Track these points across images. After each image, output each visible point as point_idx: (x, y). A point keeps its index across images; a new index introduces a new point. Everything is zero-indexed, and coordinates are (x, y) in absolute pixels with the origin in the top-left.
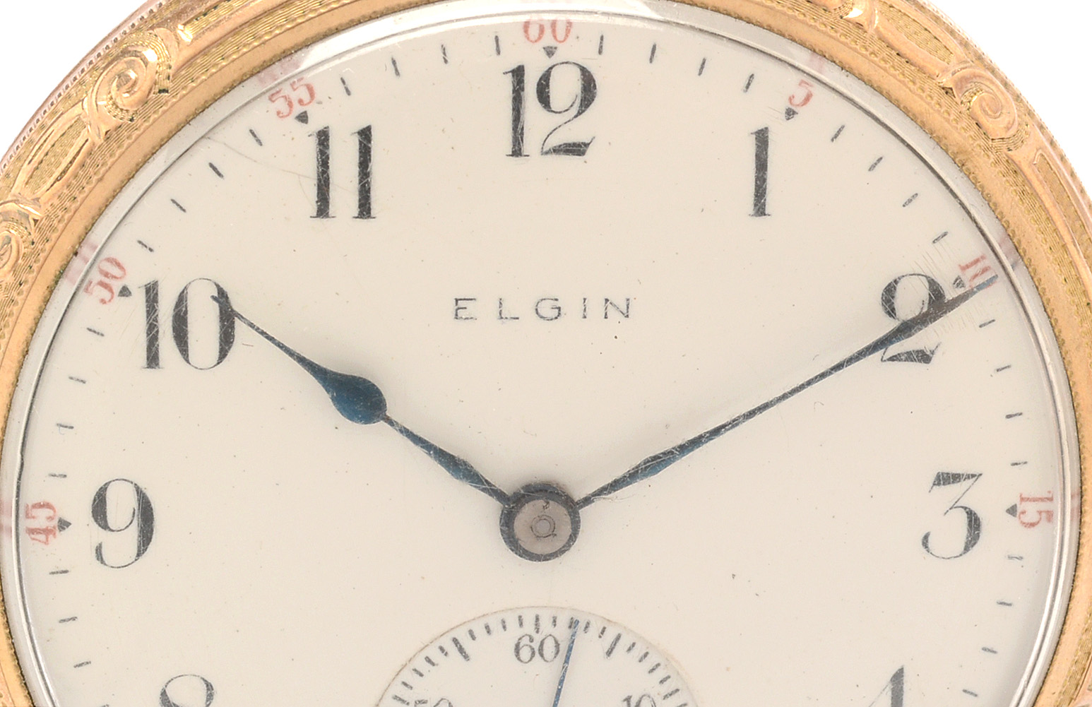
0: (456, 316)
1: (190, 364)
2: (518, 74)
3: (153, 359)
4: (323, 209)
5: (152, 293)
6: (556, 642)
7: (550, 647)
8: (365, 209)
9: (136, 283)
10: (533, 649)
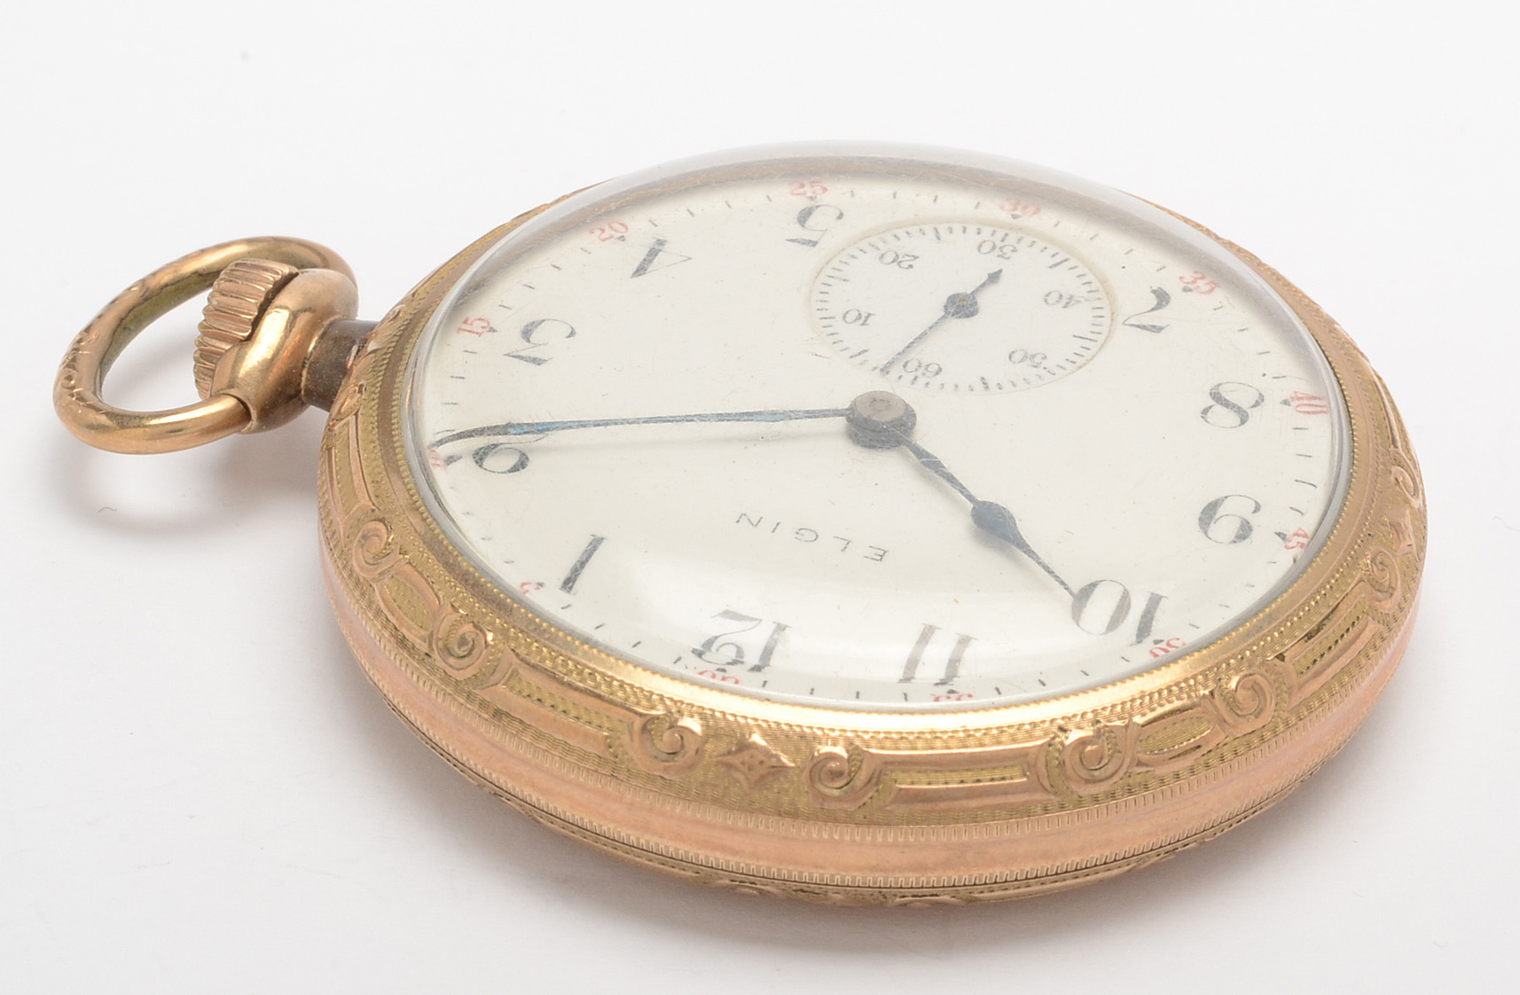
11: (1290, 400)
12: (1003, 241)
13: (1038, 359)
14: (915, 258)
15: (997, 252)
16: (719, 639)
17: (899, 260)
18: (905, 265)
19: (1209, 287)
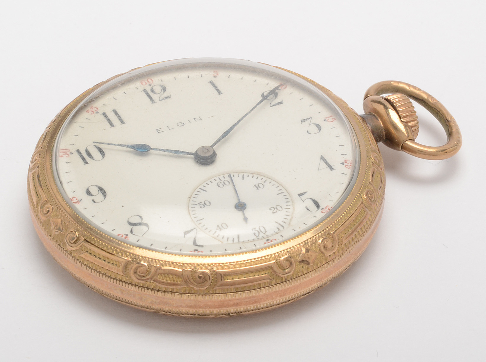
0: (158, 132)
1: (95, 160)
2: (145, 91)
3: (86, 163)
4: (112, 125)
5: (78, 151)
6: (228, 181)
7: (227, 183)
8: (122, 122)
9: (74, 150)
10: (222, 184)
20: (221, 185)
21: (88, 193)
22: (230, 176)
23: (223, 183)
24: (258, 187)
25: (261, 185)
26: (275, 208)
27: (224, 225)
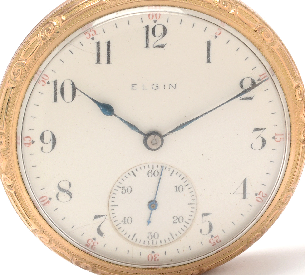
0: (132, 89)
1: (65, 101)
2: (147, 27)
3: (55, 100)
4: (98, 62)
5: (55, 83)
6: (158, 172)
7: (156, 173)
8: (109, 62)
9: (51, 80)
11: (50, 201)
12: (153, 240)
13: (124, 191)
14: (174, 223)
15: (152, 234)
16: (162, 37)
17: (178, 219)
18: (175, 218)
19: (89, 242)
20: (150, 175)
21: (42, 137)
22: (162, 167)
23: (153, 173)
24: (177, 189)
25: (181, 189)
26: (178, 218)
27: (130, 219)
